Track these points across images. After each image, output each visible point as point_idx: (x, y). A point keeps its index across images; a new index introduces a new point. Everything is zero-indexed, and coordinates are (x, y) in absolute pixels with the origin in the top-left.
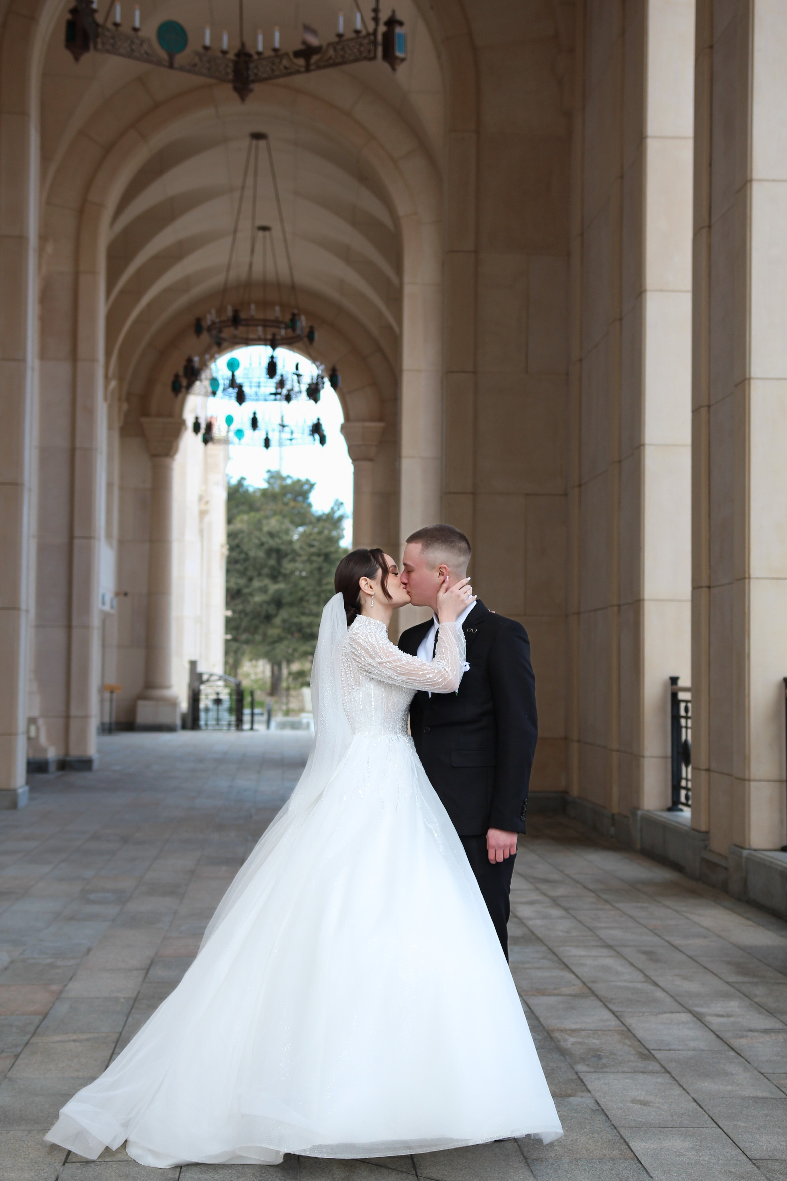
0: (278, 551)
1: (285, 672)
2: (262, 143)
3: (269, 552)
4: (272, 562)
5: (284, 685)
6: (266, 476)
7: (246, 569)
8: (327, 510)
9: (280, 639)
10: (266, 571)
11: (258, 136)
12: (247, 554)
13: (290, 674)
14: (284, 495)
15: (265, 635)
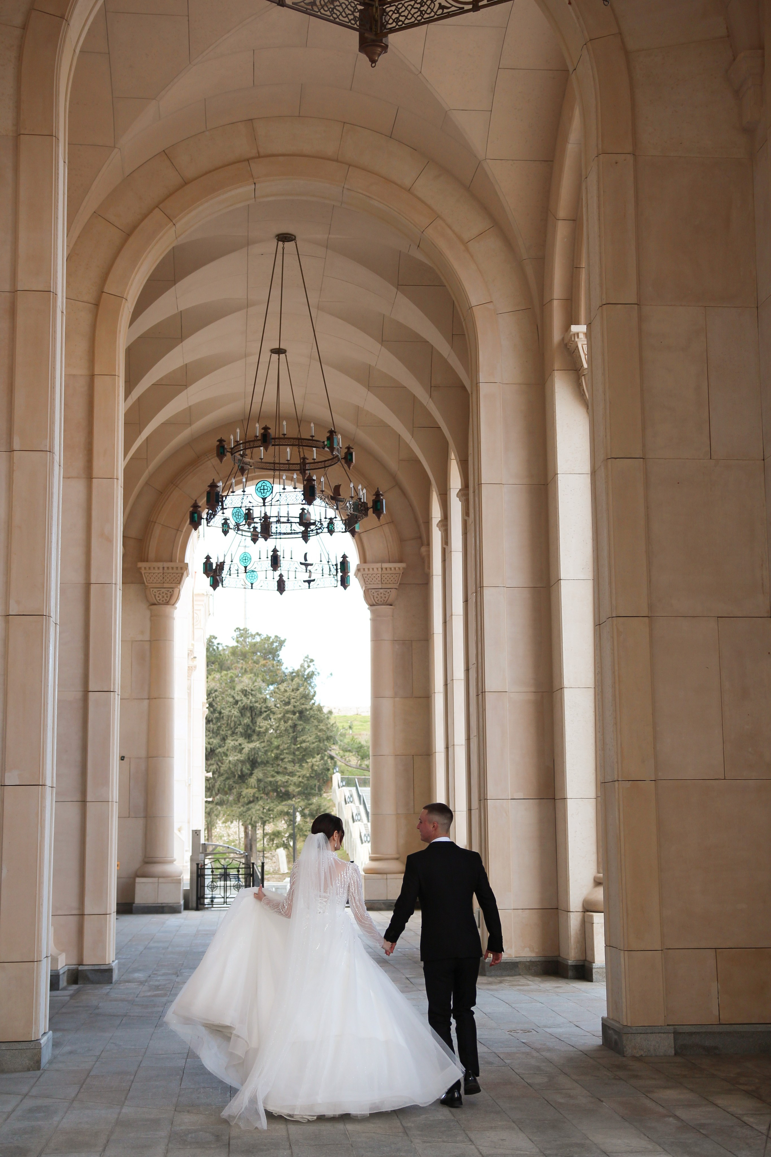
0: (252, 709)
1: (259, 832)
2: (289, 246)
3: (243, 710)
4: (246, 721)
5: (259, 846)
6: (235, 634)
7: (219, 728)
8: (297, 667)
9: (254, 800)
10: (240, 729)
11: (284, 238)
12: (220, 713)
13: (265, 835)
14: (254, 653)
15: (239, 795)
